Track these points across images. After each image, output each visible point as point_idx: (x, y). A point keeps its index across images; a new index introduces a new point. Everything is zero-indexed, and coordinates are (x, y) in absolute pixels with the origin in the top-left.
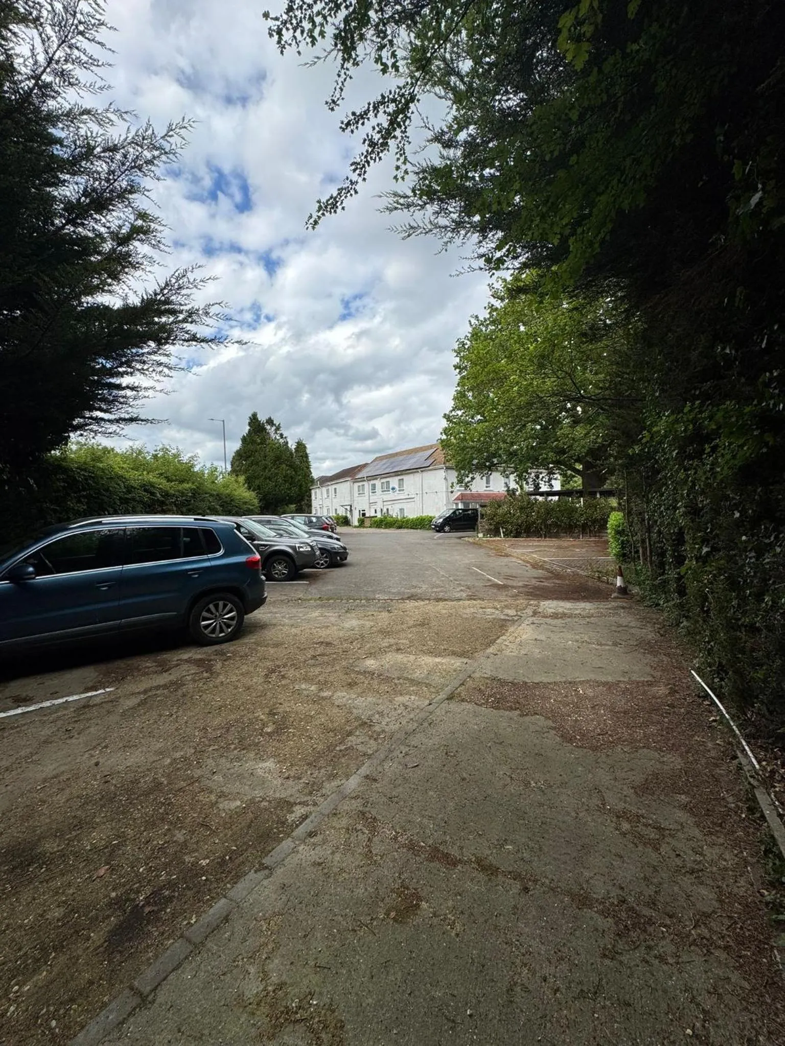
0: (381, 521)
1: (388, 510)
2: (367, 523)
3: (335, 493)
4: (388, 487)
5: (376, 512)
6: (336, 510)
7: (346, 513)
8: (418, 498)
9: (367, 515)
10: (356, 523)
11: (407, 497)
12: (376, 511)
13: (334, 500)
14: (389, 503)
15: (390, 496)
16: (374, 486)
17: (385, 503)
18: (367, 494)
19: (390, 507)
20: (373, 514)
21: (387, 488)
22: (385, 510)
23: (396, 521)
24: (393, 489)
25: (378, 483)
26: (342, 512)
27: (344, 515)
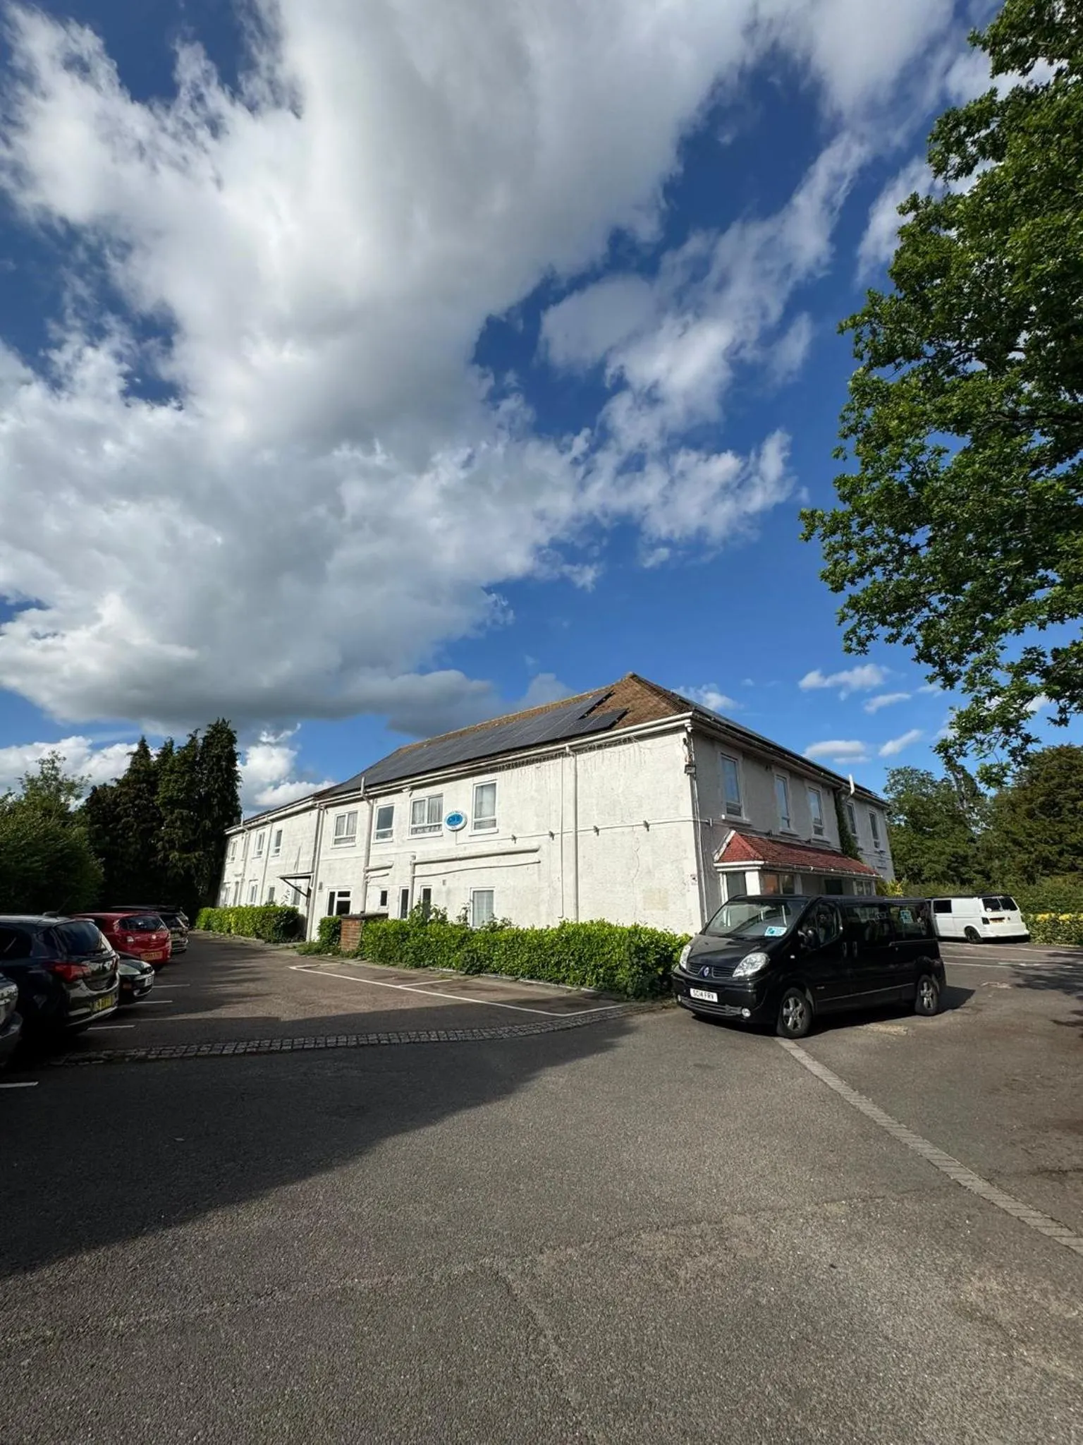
0: (402, 933)
1: (427, 893)
2: (351, 937)
3: (278, 843)
4: (435, 813)
5: (384, 902)
6: (272, 890)
7: (296, 901)
8: (551, 851)
9: (355, 910)
10: (313, 935)
11: (511, 846)
12: (384, 895)
13: (273, 862)
14: (435, 868)
15: (444, 843)
16: (386, 818)
17: (420, 870)
18: (361, 838)
19: (434, 883)
20: (373, 907)
21: (429, 821)
22: (416, 898)
23: (464, 936)
24: (455, 819)
25: (401, 803)
26: (284, 898)
27: (289, 904)
